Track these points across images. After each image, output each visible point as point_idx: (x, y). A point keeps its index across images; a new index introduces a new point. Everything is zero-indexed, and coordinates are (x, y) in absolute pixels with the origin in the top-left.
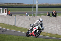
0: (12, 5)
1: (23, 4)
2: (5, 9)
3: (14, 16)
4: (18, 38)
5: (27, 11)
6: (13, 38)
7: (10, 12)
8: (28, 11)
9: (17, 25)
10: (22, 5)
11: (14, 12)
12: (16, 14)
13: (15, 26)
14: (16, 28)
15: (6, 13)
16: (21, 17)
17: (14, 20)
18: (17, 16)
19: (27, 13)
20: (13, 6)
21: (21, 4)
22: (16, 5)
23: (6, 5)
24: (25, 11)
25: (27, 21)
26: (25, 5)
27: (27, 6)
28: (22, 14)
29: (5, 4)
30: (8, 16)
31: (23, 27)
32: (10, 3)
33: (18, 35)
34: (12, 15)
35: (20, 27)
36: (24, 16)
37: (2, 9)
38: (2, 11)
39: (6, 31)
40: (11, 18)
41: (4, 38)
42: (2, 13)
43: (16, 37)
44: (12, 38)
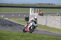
0: (43, 6)
1: (54, 4)
2: (36, 9)
3: (46, 16)
4: (49, 38)
5: (58, 11)
6: (44, 37)
7: (41, 12)
8: (60, 12)
9: (48, 25)
10: (53, 6)
11: (45, 12)
12: (47, 14)
13: (46, 26)
14: (47, 28)
15: (37, 13)
16: (52, 17)
17: (45, 20)
18: (49, 16)
19: (58, 14)
20: (45, 7)
21: (53, 4)
22: (48, 5)
23: (38, 6)
24: (56, 11)
25: (58, 21)
26: (56, 6)
27: (58, 6)
28: (53, 14)
29: (37, 4)
30: (40, 16)
31: (54, 27)
32: (41, 4)
33: (48, 35)
34: (43, 15)
35: (51, 27)
36: (55, 16)
37: (33, 9)
38: (34, 11)
39: (37, 30)
40: (42, 18)
41: (35, 37)
42: (33, 13)
43: (47, 36)
44: (42, 37)
